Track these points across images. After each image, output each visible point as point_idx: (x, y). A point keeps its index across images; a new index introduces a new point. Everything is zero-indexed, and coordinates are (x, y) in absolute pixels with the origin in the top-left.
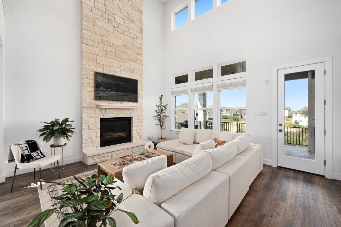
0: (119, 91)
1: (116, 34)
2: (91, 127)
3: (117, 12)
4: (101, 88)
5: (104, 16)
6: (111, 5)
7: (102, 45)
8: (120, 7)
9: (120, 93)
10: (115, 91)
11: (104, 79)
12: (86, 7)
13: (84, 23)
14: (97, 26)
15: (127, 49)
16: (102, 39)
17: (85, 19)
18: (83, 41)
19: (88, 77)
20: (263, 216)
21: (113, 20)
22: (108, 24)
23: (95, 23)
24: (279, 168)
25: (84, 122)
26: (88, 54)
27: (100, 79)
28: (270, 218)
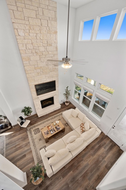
0: (47, 89)
1: (41, 60)
2: (37, 105)
3: (40, 44)
4: (39, 91)
5: (33, 52)
6: (36, 40)
7: (35, 70)
8: (42, 39)
9: (47, 90)
10: (45, 90)
11: (39, 87)
12: (22, 52)
13: (24, 62)
14: (31, 61)
15: (49, 66)
16: (35, 67)
17: (24, 60)
18: (26, 73)
19: (33, 88)
20: (82, 160)
21: (38, 51)
22: (36, 56)
23: (29, 59)
24: (107, 136)
25: (35, 104)
26: (30, 78)
27: (38, 87)
28: (83, 161)
